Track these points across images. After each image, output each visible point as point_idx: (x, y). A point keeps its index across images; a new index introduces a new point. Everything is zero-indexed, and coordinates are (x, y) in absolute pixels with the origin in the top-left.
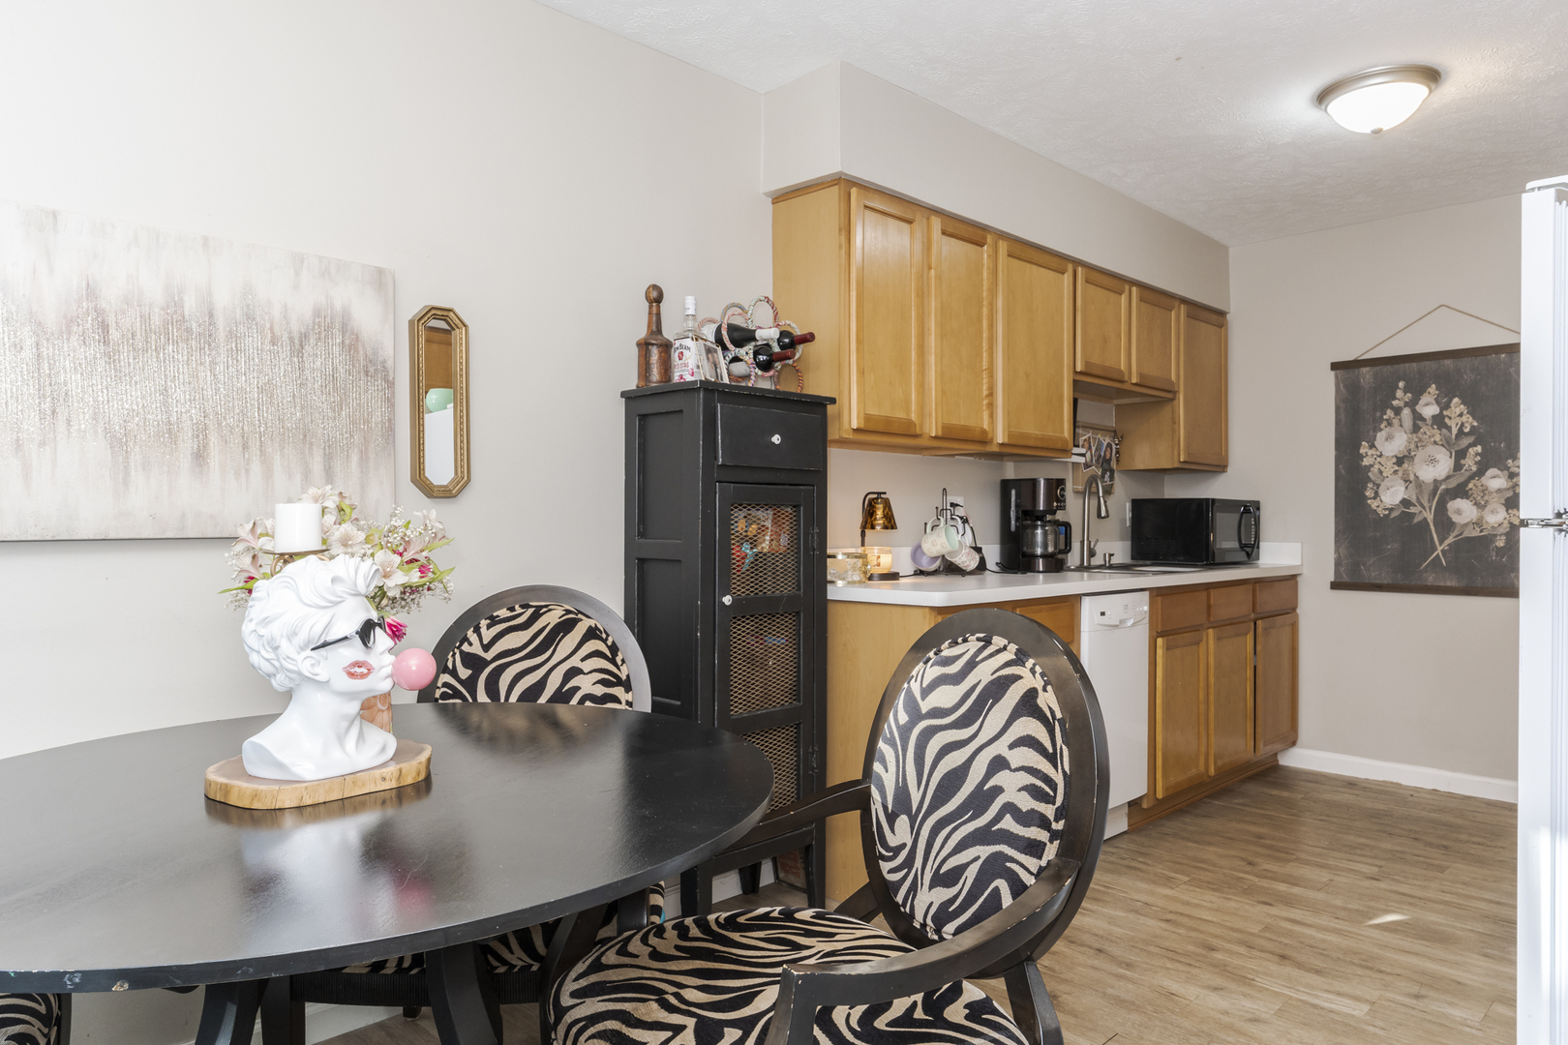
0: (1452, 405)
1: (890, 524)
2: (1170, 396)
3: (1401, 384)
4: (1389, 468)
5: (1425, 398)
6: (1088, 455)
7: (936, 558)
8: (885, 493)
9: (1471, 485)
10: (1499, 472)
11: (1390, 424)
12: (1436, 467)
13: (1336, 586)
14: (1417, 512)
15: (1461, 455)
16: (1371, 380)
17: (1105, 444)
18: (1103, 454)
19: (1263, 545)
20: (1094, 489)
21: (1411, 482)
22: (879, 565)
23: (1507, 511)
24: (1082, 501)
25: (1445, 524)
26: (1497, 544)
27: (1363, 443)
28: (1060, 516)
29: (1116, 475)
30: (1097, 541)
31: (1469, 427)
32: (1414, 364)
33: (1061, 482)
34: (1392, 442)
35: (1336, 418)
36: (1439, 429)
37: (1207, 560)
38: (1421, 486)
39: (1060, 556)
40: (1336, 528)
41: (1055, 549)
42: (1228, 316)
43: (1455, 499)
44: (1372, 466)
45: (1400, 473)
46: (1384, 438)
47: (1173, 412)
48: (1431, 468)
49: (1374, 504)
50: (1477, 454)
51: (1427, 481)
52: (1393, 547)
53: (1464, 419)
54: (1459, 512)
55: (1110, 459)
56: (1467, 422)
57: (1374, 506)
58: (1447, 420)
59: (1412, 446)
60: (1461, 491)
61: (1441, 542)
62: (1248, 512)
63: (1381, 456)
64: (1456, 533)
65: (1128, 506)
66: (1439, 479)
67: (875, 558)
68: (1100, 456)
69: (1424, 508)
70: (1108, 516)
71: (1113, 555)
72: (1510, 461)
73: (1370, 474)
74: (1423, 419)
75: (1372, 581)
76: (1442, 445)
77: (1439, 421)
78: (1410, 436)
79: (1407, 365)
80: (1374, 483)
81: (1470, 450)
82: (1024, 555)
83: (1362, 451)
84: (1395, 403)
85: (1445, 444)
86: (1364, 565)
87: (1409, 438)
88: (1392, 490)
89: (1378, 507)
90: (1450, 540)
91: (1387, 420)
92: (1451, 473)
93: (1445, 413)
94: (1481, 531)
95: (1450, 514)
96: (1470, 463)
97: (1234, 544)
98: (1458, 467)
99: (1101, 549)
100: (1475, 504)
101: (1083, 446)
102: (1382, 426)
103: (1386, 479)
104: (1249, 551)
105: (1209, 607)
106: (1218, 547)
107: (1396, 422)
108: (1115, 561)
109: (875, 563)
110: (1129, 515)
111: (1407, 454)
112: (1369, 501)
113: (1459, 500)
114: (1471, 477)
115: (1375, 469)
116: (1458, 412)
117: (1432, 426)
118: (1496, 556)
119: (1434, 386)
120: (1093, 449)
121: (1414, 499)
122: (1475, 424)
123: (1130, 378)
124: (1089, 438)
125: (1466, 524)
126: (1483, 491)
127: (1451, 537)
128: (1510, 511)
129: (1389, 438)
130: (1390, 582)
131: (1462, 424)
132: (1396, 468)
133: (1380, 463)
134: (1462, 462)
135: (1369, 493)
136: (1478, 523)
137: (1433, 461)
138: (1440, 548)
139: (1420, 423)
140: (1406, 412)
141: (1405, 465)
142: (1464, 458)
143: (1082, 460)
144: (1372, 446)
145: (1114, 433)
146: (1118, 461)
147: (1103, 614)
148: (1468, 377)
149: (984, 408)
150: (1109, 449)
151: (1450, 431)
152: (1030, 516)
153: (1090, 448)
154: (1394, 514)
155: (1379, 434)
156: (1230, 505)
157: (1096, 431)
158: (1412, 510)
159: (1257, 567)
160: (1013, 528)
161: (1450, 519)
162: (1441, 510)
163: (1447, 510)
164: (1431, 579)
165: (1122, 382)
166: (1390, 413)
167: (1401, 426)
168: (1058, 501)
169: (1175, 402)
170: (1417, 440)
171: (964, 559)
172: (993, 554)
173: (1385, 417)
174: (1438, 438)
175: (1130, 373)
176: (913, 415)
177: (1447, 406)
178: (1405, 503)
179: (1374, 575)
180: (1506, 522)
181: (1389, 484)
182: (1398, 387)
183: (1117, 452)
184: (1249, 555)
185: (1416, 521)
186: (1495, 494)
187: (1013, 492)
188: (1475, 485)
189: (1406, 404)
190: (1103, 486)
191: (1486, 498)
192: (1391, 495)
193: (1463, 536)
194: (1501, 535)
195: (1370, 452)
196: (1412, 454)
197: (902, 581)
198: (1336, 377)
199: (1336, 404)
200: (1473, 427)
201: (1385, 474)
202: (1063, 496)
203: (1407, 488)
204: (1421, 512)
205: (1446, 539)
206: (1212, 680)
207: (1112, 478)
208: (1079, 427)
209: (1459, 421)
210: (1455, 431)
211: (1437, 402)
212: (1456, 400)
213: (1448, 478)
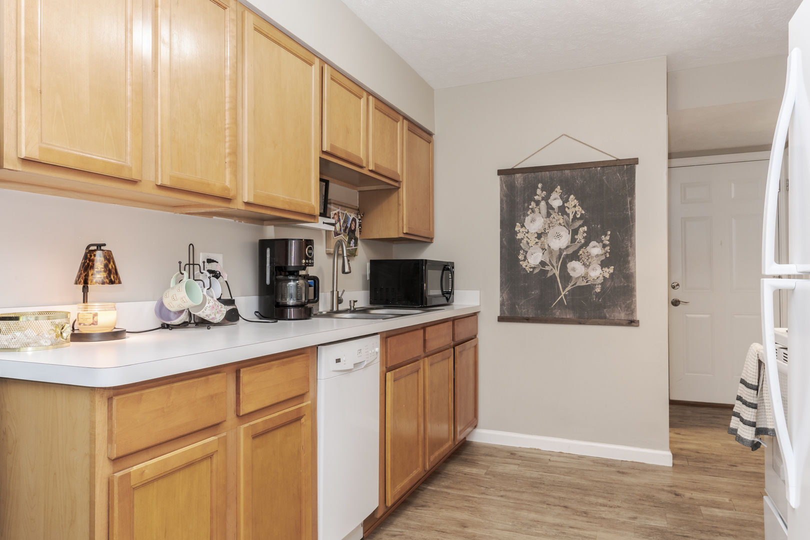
0: (569, 200)
1: (112, 276)
2: (396, 184)
3: (540, 185)
4: (533, 239)
5: (555, 195)
6: (338, 225)
7: (181, 312)
8: (104, 245)
9: (581, 252)
10: (597, 244)
11: (533, 211)
12: (560, 240)
13: (501, 319)
14: (550, 269)
15: (575, 232)
16: (522, 182)
17: (351, 218)
18: (349, 226)
19: (455, 291)
20: (340, 252)
21: (546, 250)
22: (94, 323)
23: (602, 269)
24: (332, 260)
25: (566, 277)
26: (596, 290)
27: (517, 224)
28: (311, 271)
29: (359, 242)
30: (344, 291)
31: (580, 214)
32: (547, 173)
33: (309, 242)
34: (534, 223)
35: (501, 207)
36: (562, 215)
37: (422, 304)
38: (552, 253)
39: (309, 305)
40: (501, 281)
41: (305, 299)
42: (433, 136)
43: (572, 261)
44: (522, 239)
45: (539, 244)
46: (530, 221)
47: (398, 197)
48: (557, 241)
49: (524, 264)
50: (584, 232)
51: (555, 249)
52: (535, 292)
53: (577, 209)
54: (574, 269)
55: (355, 230)
56: (579, 211)
57: (524, 266)
58: (567, 209)
59: (547, 226)
60: (575, 256)
61: (564, 290)
62: (447, 268)
63: (528, 232)
64: (572, 283)
65: (368, 264)
66: (562, 248)
67: (91, 316)
68: (346, 227)
69: (553, 267)
70: (350, 272)
71: (356, 301)
72: (603, 237)
73: (521, 244)
74: (553, 209)
75: (523, 316)
76: (564, 226)
77: (562, 210)
78: (545, 219)
79: (543, 173)
80: (524, 250)
81: (580, 229)
82: (278, 305)
83: (517, 229)
84: (536, 197)
85: (566, 225)
86: (518, 305)
87: (545, 221)
88: (535, 255)
89: (526, 266)
90: (569, 288)
91: (531, 209)
92: (570, 244)
93: (566, 205)
94: (587, 282)
95: (569, 271)
96: (580, 237)
97: (439, 292)
98: (573, 240)
99: (347, 297)
100: (584, 264)
101: (333, 218)
102: (529, 213)
103: (531, 248)
104: (448, 296)
105: (425, 341)
106: (428, 294)
107: (537, 210)
108: (357, 305)
109: (91, 321)
110: (368, 272)
111: (543, 231)
112: (521, 263)
113: (574, 261)
114: (581, 247)
115: (524, 241)
116: (573, 205)
117: (558, 213)
118: (596, 298)
119: (559, 187)
120: (342, 221)
121: (548, 262)
122: (583, 212)
123: (368, 165)
124: (339, 213)
125: (578, 278)
126: (588, 256)
127: (569, 286)
128: (603, 269)
129: (533, 221)
130: (534, 316)
131: (576, 212)
132: (537, 240)
133: (527, 237)
134: (576, 237)
135: (521, 257)
136: (585, 277)
137: (559, 236)
138: (563, 293)
139: (550, 211)
140: (543, 203)
141: (542, 239)
142: (577, 234)
143: (332, 228)
144: (523, 226)
145: (358, 211)
146: (360, 232)
147: (338, 361)
148: (579, 182)
149: (227, 165)
150: (354, 222)
151: (569, 217)
152: (283, 271)
153: (339, 220)
154: (536, 271)
155: (527, 218)
156: (435, 264)
157: (344, 208)
158: (547, 268)
159: (453, 309)
160: (268, 282)
161: (569, 274)
162: (564, 267)
163: (567, 268)
164: (558, 314)
165: (362, 167)
166: (533, 204)
167: (540, 213)
168: (307, 258)
169: (400, 190)
170: (549, 222)
171: (208, 312)
172: (247, 304)
173: (530, 207)
174: (561, 221)
175: (368, 162)
176: (128, 158)
177: (566, 201)
178: (543, 263)
179: (524, 311)
180: (601, 276)
181: (532, 251)
182: (538, 187)
183: (360, 225)
184: (448, 299)
185: (549, 275)
186: (595, 258)
187: (268, 250)
188: (583, 252)
189: (543, 199)
190: (347, 250)
191: (590, 260)
192: (533, 259)
193: (577, 285)
194: (598, 285)
195: (522, 230)
196: (547, 231)
197: (130, 339)
198: (501, 180)
199: (500, 197)
200: (582, 214)
201: (530, 245)
202: (310, 254)
203: (543, 254)
204: (552, 269)
205: (567, 287)
206: (427, 397)
207: (356, 244)
208: (330, 203)
209: (574, 210)
210: (571, 217)
211: (562, 198)
212: (572, 197)
213: (568, 247)
